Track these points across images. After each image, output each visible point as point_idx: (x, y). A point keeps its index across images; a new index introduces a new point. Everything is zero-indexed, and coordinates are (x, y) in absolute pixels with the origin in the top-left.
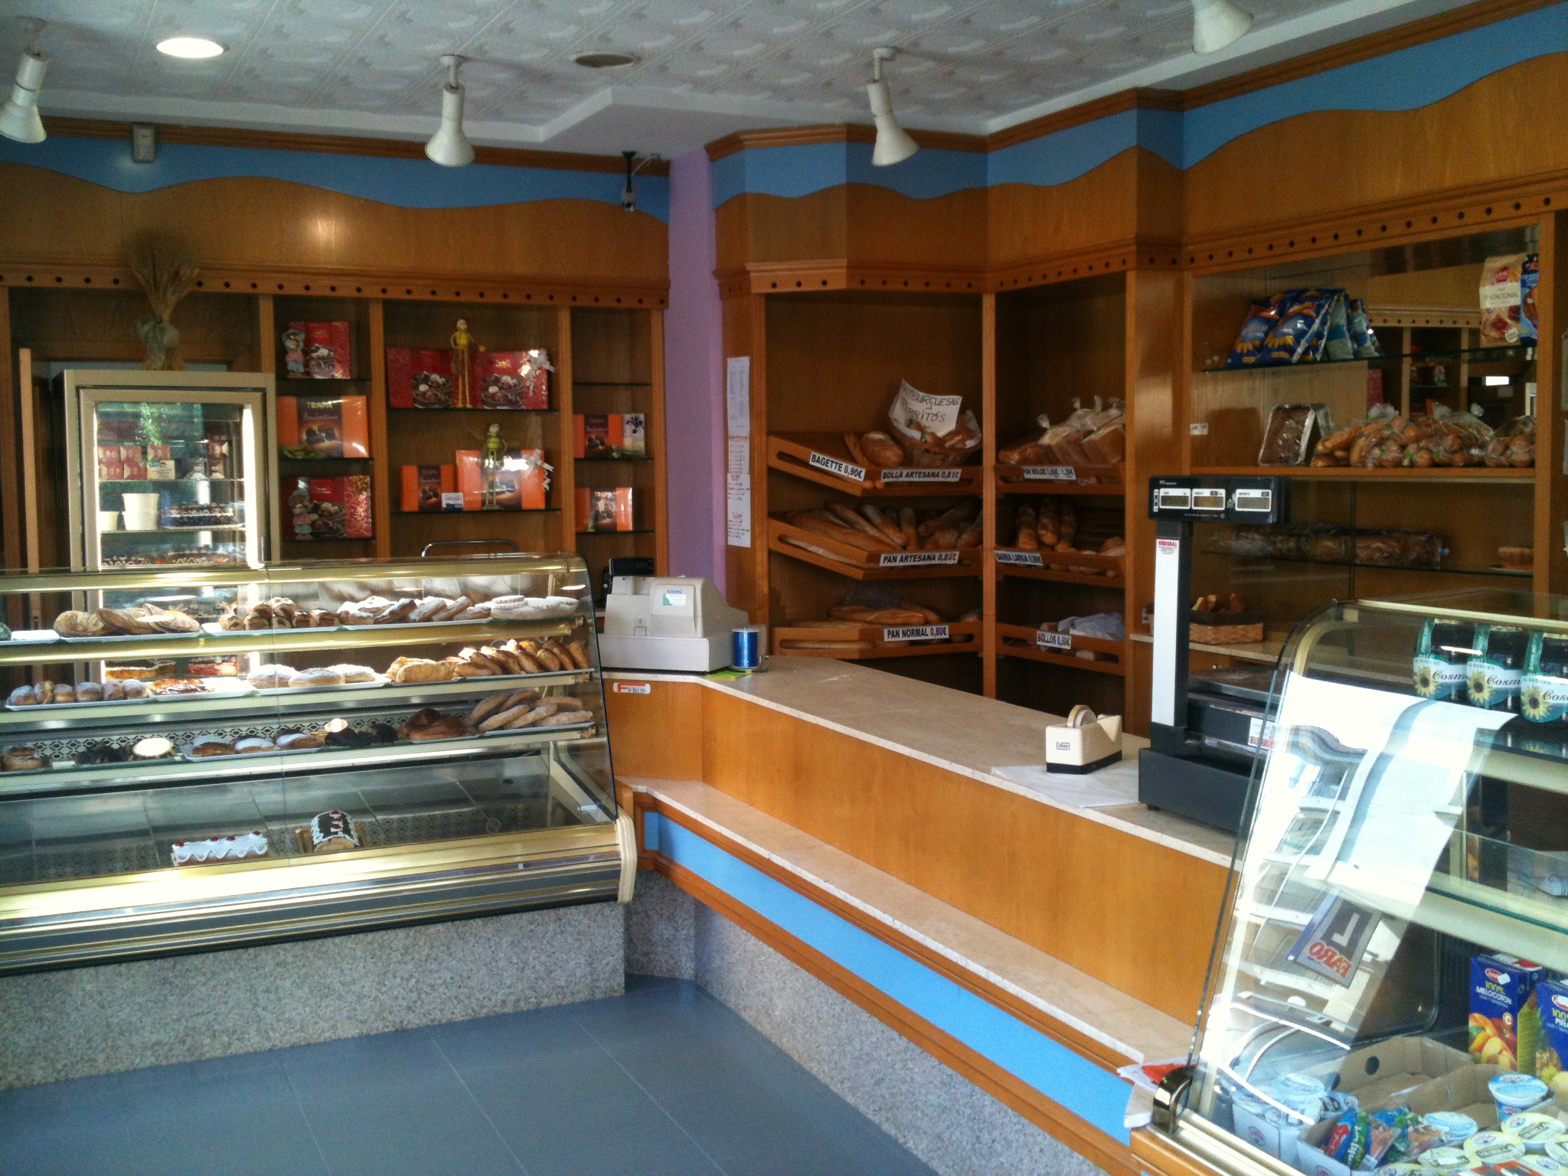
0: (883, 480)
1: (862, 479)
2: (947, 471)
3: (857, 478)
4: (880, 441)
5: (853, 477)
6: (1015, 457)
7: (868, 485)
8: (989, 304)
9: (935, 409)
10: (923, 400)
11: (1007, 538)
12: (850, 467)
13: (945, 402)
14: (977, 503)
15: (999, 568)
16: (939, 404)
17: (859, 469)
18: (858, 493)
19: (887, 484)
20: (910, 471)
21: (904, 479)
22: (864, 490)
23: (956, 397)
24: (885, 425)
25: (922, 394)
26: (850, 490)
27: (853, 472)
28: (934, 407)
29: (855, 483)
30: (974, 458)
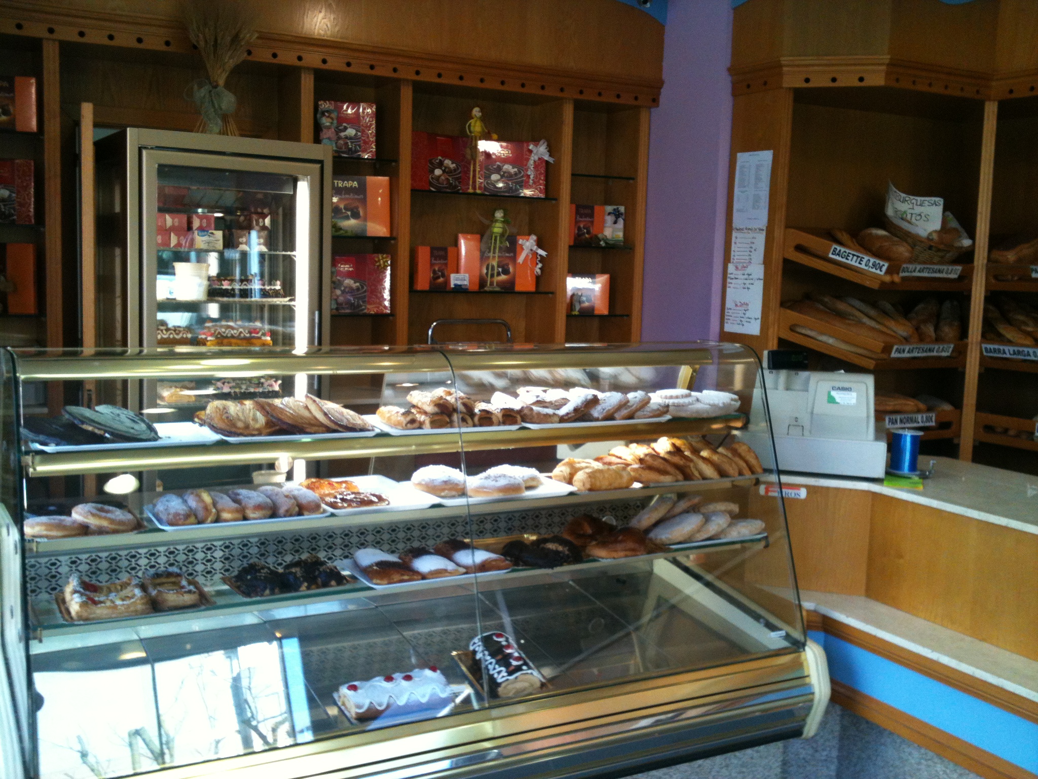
0: (902, 274)
1: (882, 273)
2: (950, 268)
3: (878, 272)
4: (885, 236)
5: (874, 270)
7: (888, 279)
8: (991, 111)
9: (918, 210)
10: (904, 201)
12: (872, 260)
13: (927, 203)
15: (983, 359)
16: (921, 205)
17: (882, 263)
18: (876, 286)
19: (903, 278)
20: (922, 266)
21: (917, 274)
22: (883, 283)
23: (937, 199)
24: (882, 221)
25: (903, 195)
26: (867, 283)
27: (874, 265)
28: (915, 207)
29: (876, 277)
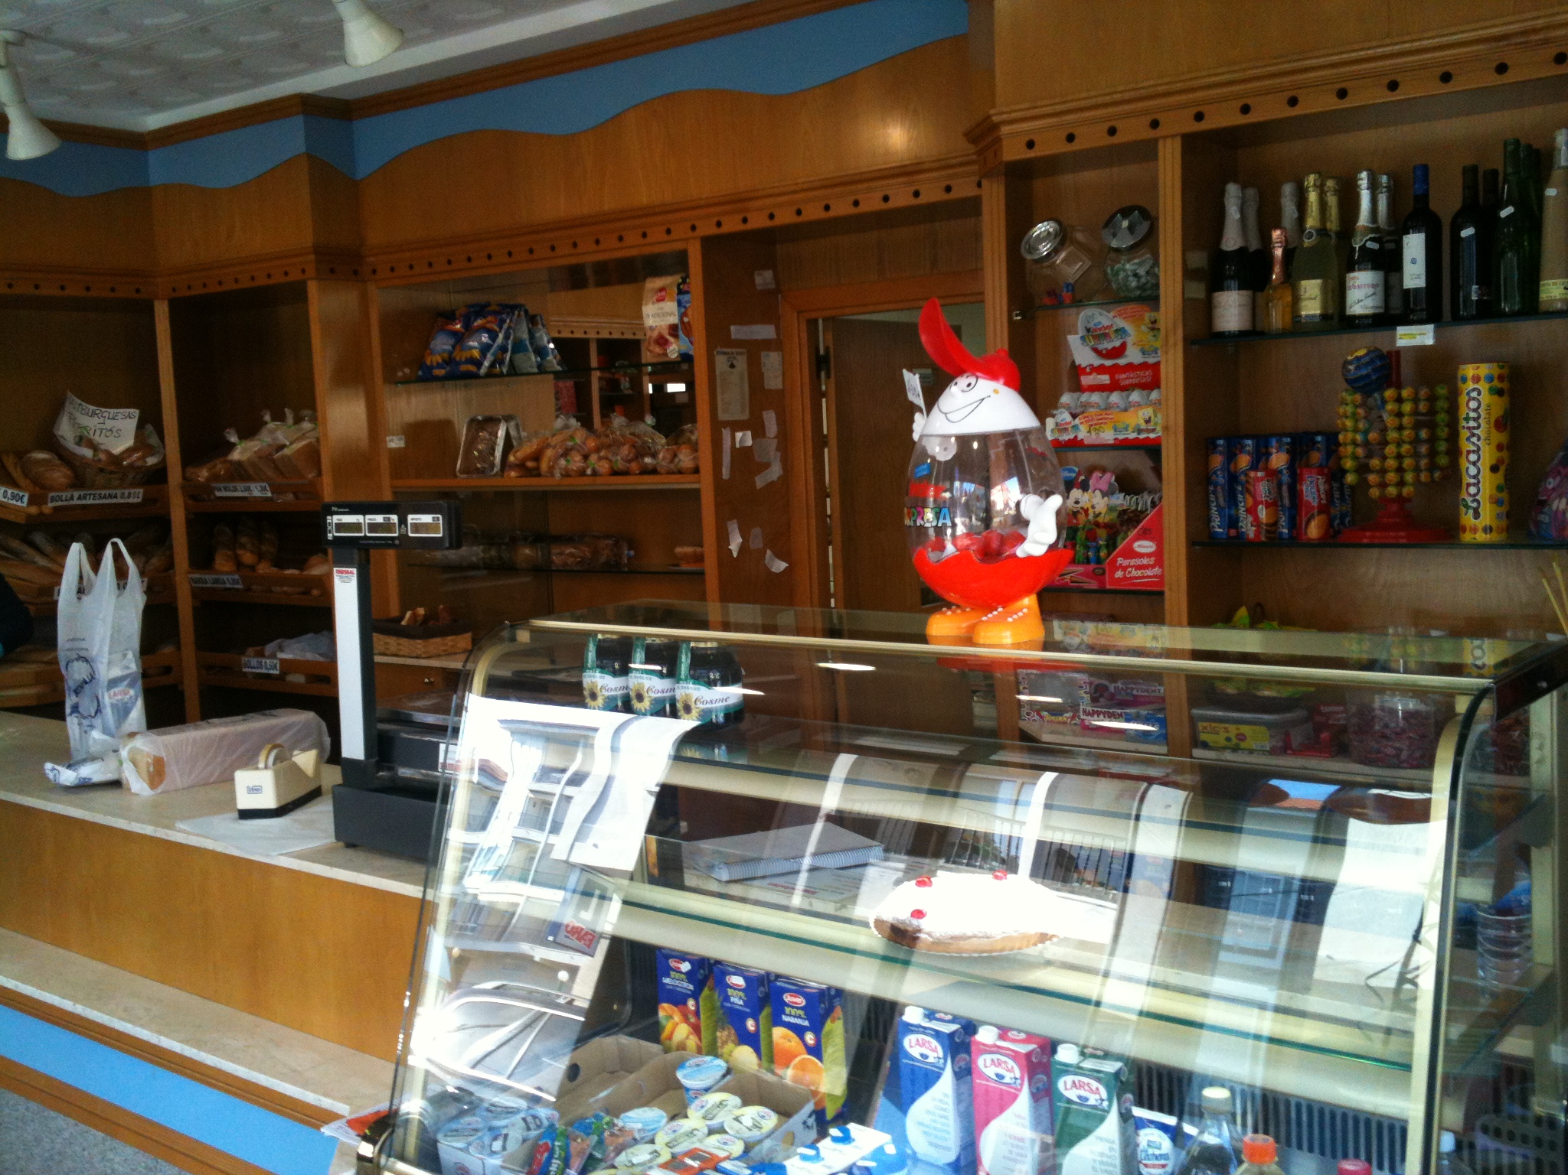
0: (50, 505)
1: (25, 505)
2: (126, 492)
3: (19, 503)
4: (43, 460)
5: (14, 502)
6: (203, 474)
7: (34, 510)
8: (162, 312)
9: (109, 424)
10: (94, 414)
11: (202, 559)
12: (10, 491)
13: (120, 416)
14: (165, 523)
15: (195, 593)
16: (113, 419)
17: (21, 494)
18: (21, 520)
19: (55, 508)
20: (82, 493)
21: (75, 502)
22: (29, 516)
23: (132, 410)
24: (52, 444)
25: (92, 408)
26: (12, 518)
27: (14, 497)
28: (107, 421)
29: (17, 509)
30: (158, 475)
